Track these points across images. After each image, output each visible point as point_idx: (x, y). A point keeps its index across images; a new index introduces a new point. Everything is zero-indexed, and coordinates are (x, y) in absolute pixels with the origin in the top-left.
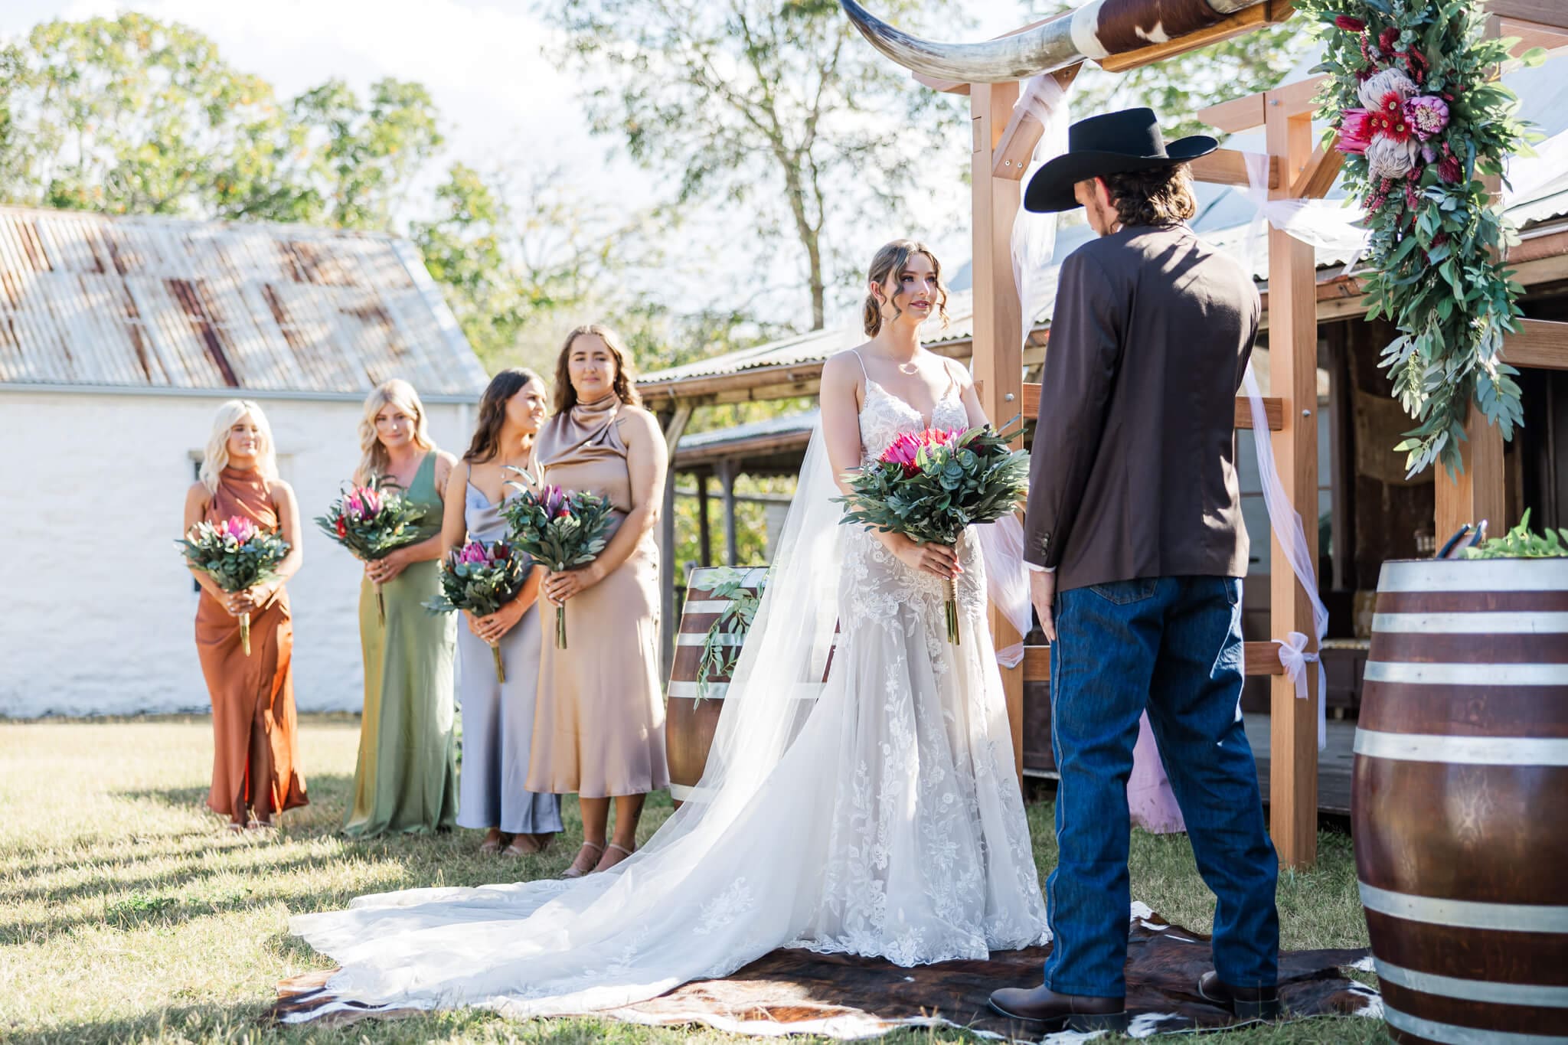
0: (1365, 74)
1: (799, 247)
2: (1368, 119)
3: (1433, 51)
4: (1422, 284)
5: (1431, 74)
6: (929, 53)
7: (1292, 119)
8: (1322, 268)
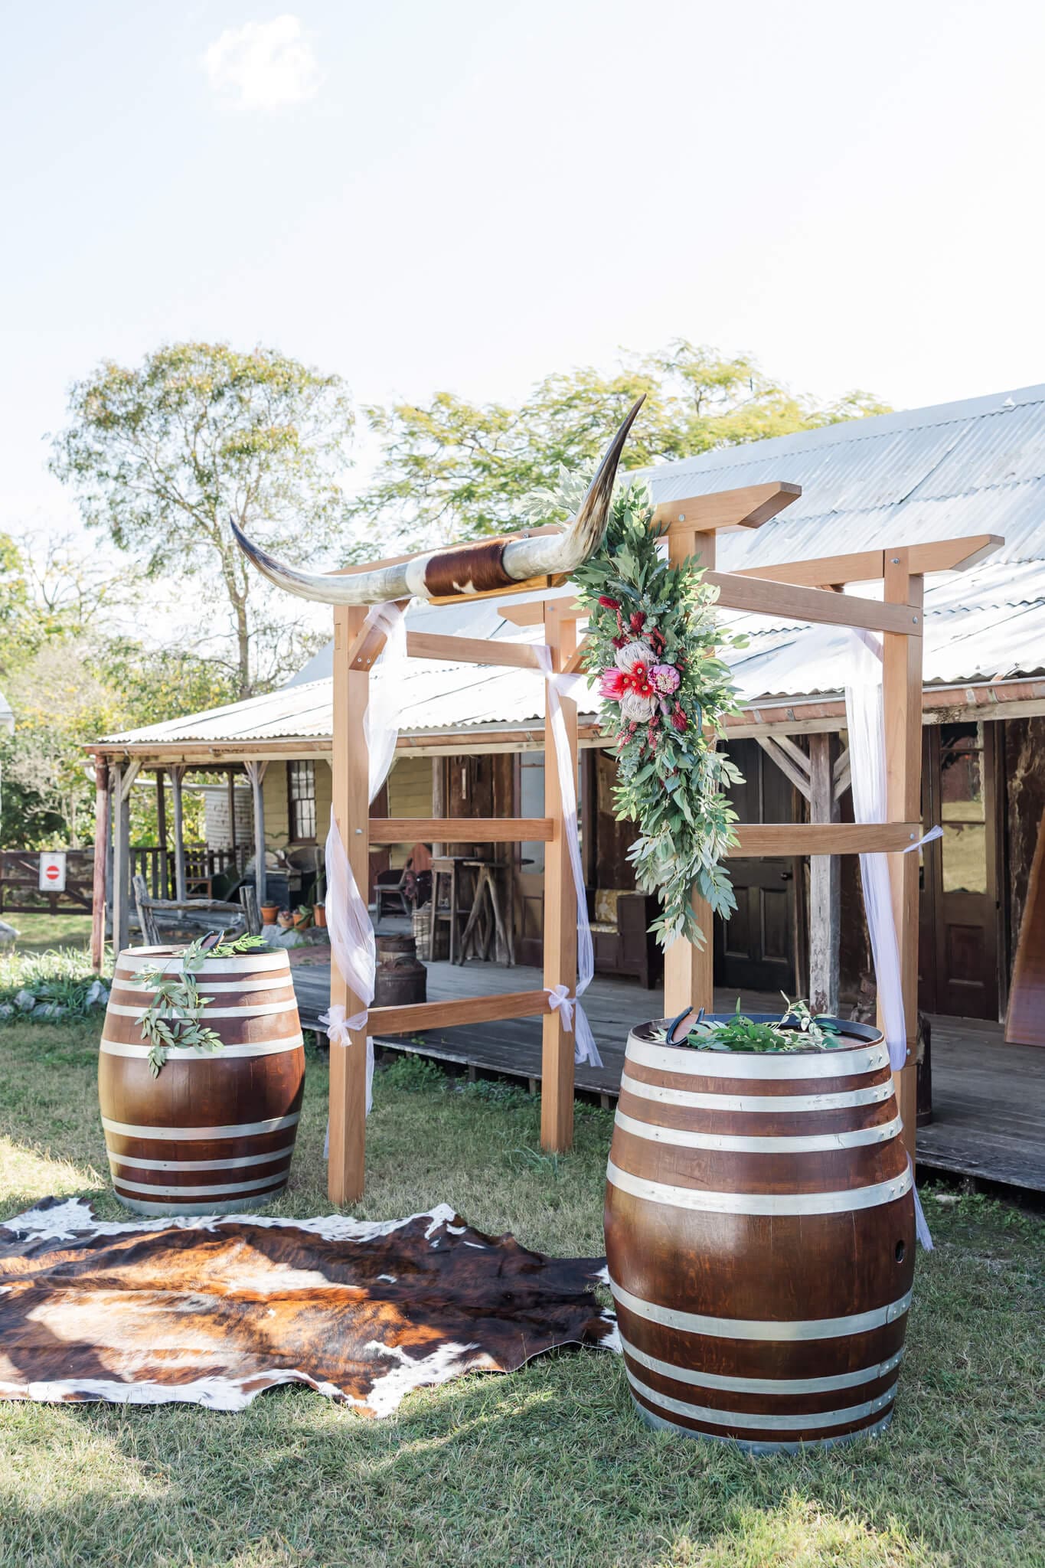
0: (620, 642)
1: (230, 607)
2: (622, 677)
3: (670, 633)
4: (658, 803)
5: (667, 649)
6: (302, 582)
7: (563, 622)
8: (581, 714)
